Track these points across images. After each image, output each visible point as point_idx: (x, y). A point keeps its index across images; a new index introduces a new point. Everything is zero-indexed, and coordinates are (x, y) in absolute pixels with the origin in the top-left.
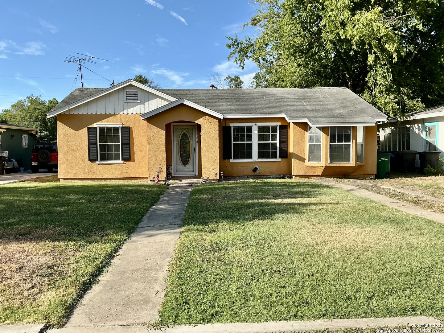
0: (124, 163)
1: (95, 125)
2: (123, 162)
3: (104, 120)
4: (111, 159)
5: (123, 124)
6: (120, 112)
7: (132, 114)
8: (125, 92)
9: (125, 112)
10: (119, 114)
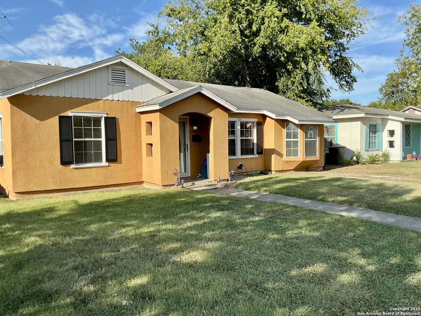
0: (109, 166)
1: (69, 113)
2: (107, 164)
3: (82, 107)
4: (91, 161)
5: (107, 114)
6: (103, 98)
7: (119, 100)
8: (110, 71)
9: (110, 97)
10: (102, 99)
